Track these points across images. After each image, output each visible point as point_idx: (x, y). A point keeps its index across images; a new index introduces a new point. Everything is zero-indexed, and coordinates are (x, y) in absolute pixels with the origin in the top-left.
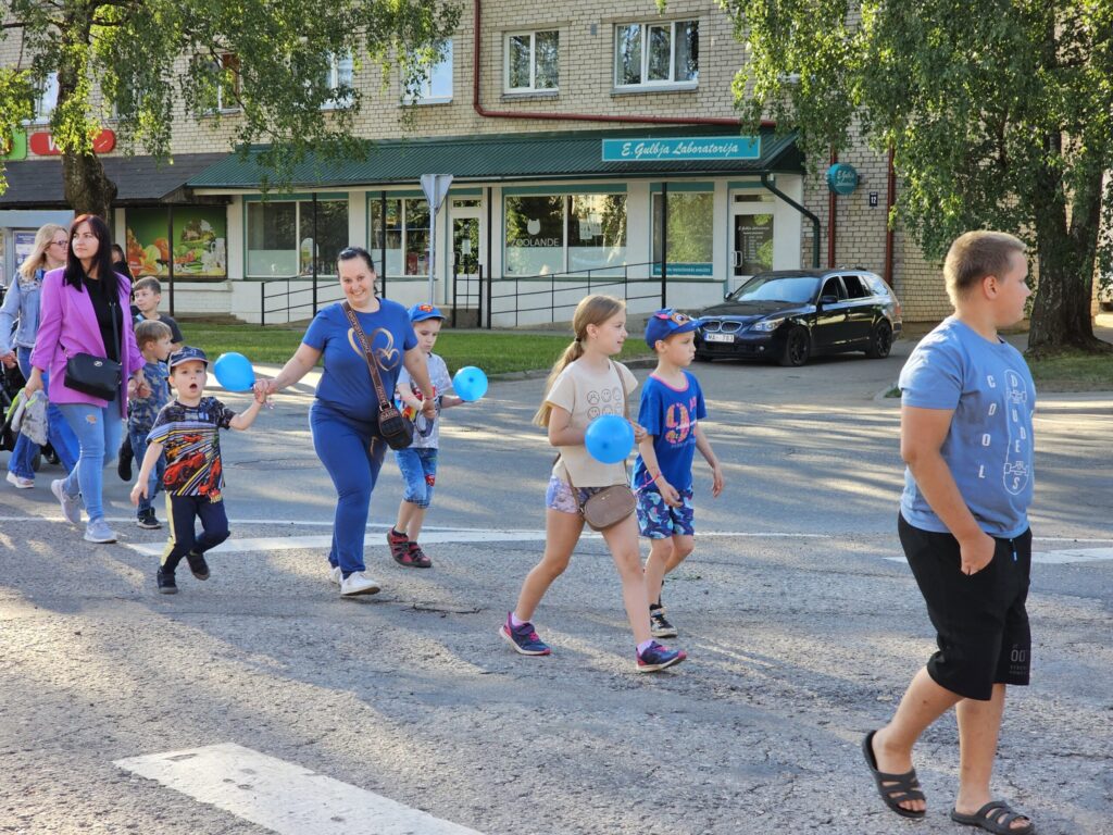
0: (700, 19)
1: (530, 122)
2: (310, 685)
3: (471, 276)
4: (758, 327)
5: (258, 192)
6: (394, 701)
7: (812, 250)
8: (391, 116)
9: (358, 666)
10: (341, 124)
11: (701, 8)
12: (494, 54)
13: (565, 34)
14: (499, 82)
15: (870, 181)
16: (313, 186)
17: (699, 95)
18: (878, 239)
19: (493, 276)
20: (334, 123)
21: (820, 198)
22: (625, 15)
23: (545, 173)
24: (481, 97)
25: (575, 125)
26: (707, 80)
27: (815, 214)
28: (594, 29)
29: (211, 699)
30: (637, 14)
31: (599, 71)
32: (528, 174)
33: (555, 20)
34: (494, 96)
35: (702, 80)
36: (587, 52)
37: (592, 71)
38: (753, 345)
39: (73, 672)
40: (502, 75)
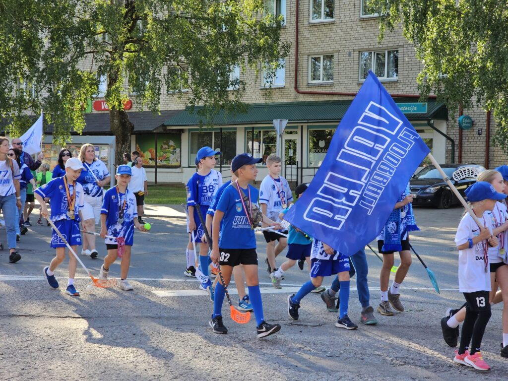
0: (399, 49)
1: (320, 96)
2: (247, 362)
3: (293, 166)
4: (428, 191)
5: (198, 127)
6: (289, 370)
7: (451, 155)
8: (256, 93)
9: (268, 352)
10: (236, 96)
11: (399, 44)
12: (304, 65)
13: (337, 56)
14: (306, 78)
15: (478, 123)
16: (221, 125)
17: (398, 84)
18: (482, 150)
19: (303, 166)
20: (234, 96)
21: (455, 131)
22: (365, 47)
23: (327, 119)
24: (298, 85)
25: (341, 98)
26: (402, 77)
27: (452, 138)
28: (350, 54)
29: (202, 368)
30: (370, 47)
31: (352, 73)
32: (320, 120)
33: (332, 50)
34: (304, 84)
35: (400, 77)
36: (347, 64)
37: (348, 73)
38: (425, 199)
39: (134, 353)
40: (307, 75)
